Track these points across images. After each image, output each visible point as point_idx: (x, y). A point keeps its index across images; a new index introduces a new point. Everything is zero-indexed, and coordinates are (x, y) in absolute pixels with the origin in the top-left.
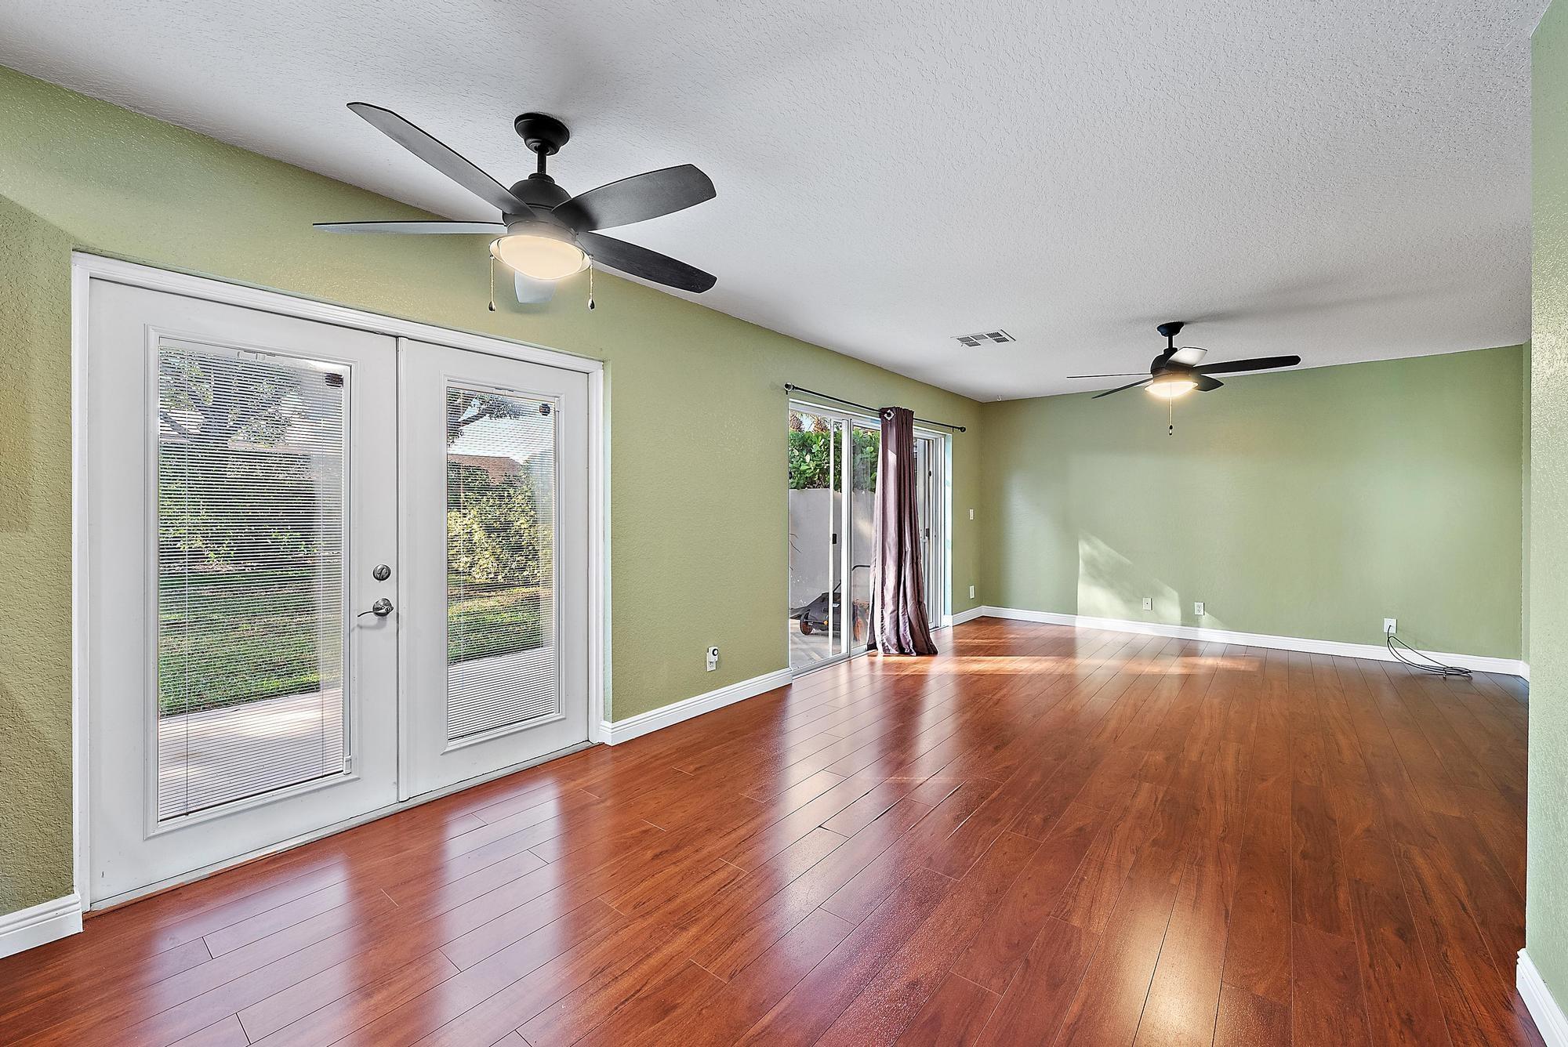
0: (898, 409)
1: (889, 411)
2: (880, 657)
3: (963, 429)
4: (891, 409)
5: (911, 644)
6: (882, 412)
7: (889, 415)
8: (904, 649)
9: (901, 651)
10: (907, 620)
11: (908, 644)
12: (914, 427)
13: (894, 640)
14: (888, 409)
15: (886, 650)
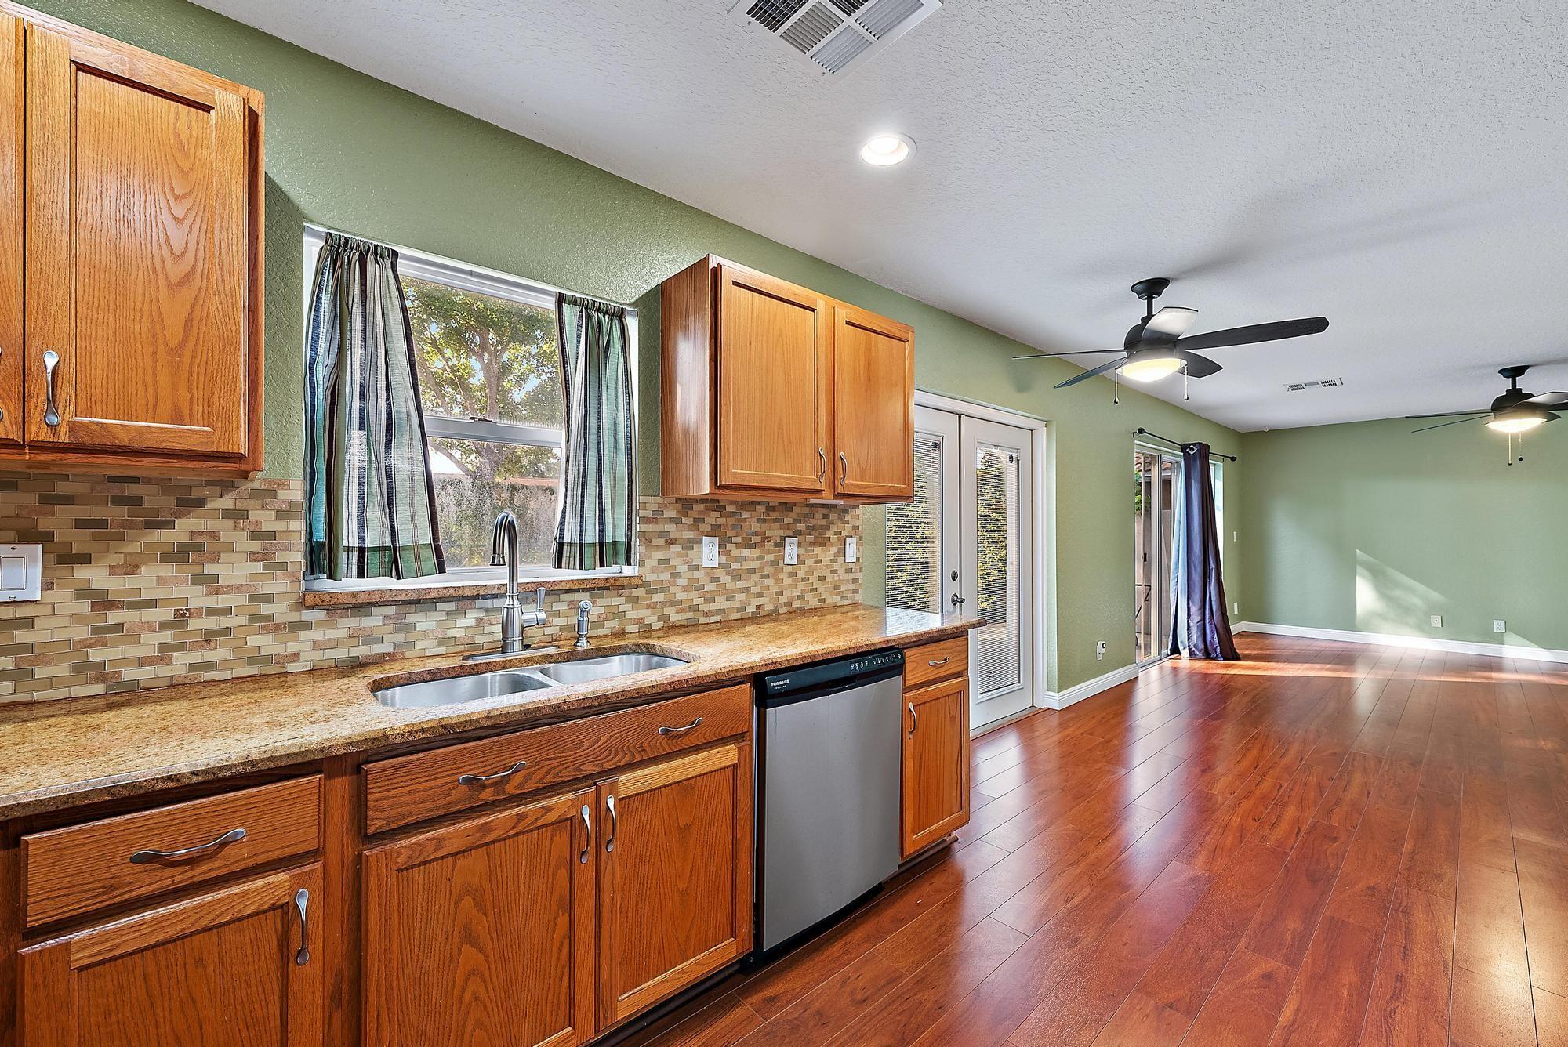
0: (1199, 443)
1: (1191, 446)
2: (1184, 661)
3: (1233, 459)
4: (1194, 444)
5: (1218, 651)
6: (1184, 448)
7: (1192, 449)
8: (1210, 654)
9: (1208, 655)
10: (1214, 629)
11: (1215, 650)
12: (1210, 461)
13: (1202, 646)
14: (1191, 444)
15: (1192, 655)
